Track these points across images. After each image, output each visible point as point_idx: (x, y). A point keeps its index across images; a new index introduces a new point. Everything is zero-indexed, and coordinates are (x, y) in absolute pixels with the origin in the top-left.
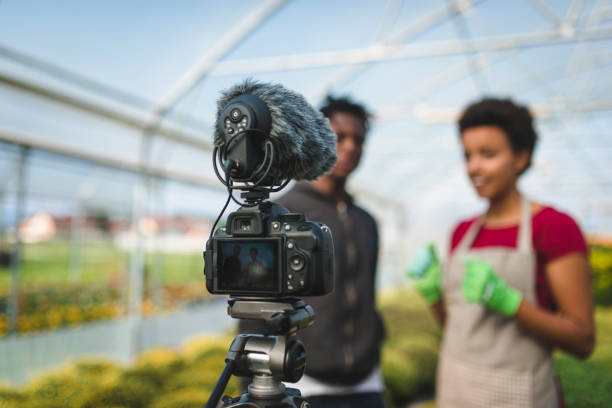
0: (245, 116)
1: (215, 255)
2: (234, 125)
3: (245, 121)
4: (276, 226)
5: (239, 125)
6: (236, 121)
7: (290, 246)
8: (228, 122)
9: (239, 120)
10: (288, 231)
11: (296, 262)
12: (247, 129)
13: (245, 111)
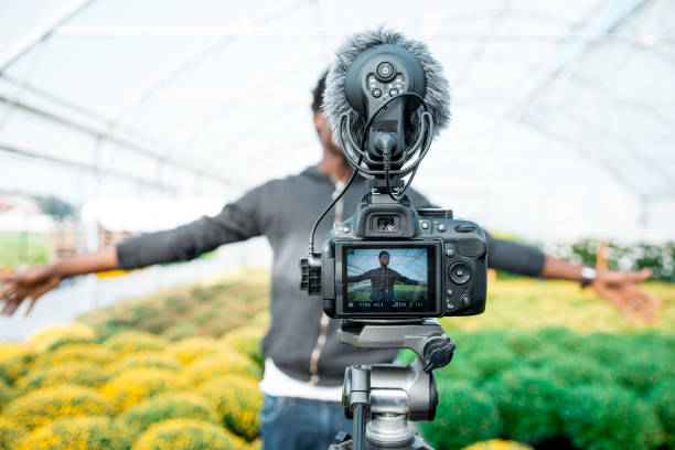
0: (400, 74)
1: (339, 266)
2: (381, 86)
3: (398, 80)
4: (425, 225)
5: (390, 86)
6: (385, 81)
7: (449, 252)
8: (372, 80)
9: (391, 80)
10: (443, 231)
11: (460, 273)
12: (401, 92)
13: (400, 67)
